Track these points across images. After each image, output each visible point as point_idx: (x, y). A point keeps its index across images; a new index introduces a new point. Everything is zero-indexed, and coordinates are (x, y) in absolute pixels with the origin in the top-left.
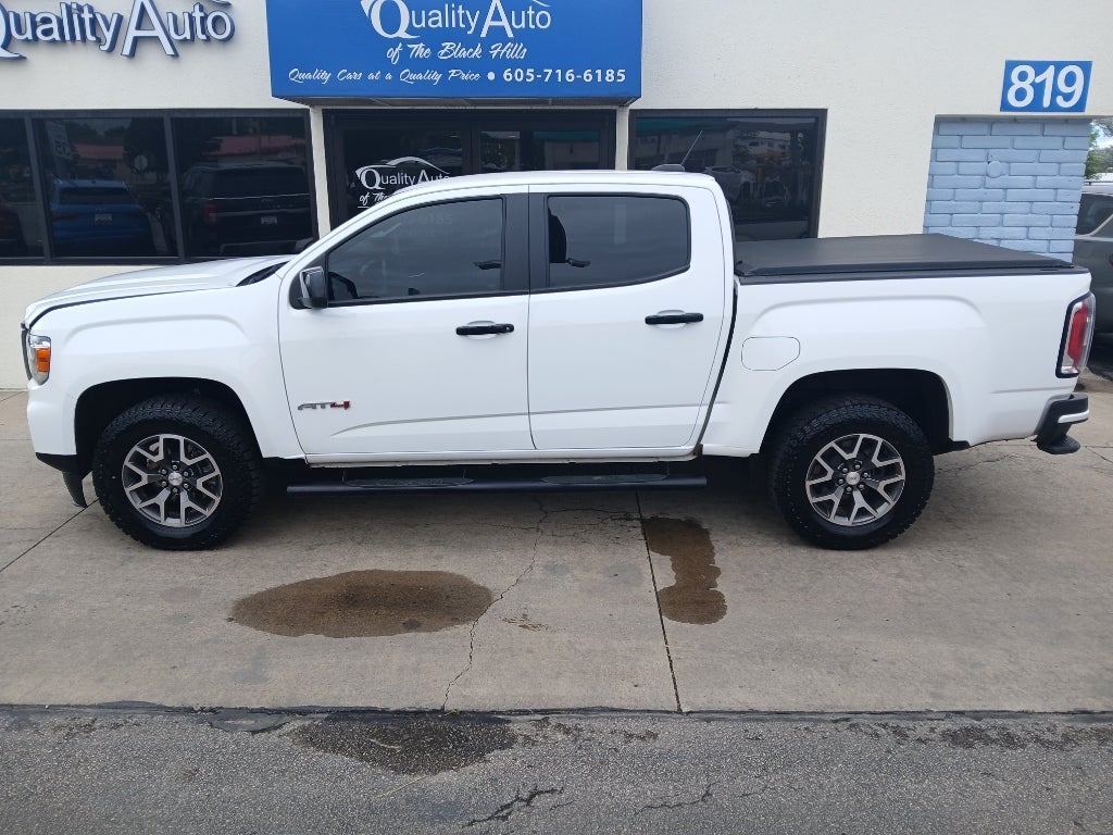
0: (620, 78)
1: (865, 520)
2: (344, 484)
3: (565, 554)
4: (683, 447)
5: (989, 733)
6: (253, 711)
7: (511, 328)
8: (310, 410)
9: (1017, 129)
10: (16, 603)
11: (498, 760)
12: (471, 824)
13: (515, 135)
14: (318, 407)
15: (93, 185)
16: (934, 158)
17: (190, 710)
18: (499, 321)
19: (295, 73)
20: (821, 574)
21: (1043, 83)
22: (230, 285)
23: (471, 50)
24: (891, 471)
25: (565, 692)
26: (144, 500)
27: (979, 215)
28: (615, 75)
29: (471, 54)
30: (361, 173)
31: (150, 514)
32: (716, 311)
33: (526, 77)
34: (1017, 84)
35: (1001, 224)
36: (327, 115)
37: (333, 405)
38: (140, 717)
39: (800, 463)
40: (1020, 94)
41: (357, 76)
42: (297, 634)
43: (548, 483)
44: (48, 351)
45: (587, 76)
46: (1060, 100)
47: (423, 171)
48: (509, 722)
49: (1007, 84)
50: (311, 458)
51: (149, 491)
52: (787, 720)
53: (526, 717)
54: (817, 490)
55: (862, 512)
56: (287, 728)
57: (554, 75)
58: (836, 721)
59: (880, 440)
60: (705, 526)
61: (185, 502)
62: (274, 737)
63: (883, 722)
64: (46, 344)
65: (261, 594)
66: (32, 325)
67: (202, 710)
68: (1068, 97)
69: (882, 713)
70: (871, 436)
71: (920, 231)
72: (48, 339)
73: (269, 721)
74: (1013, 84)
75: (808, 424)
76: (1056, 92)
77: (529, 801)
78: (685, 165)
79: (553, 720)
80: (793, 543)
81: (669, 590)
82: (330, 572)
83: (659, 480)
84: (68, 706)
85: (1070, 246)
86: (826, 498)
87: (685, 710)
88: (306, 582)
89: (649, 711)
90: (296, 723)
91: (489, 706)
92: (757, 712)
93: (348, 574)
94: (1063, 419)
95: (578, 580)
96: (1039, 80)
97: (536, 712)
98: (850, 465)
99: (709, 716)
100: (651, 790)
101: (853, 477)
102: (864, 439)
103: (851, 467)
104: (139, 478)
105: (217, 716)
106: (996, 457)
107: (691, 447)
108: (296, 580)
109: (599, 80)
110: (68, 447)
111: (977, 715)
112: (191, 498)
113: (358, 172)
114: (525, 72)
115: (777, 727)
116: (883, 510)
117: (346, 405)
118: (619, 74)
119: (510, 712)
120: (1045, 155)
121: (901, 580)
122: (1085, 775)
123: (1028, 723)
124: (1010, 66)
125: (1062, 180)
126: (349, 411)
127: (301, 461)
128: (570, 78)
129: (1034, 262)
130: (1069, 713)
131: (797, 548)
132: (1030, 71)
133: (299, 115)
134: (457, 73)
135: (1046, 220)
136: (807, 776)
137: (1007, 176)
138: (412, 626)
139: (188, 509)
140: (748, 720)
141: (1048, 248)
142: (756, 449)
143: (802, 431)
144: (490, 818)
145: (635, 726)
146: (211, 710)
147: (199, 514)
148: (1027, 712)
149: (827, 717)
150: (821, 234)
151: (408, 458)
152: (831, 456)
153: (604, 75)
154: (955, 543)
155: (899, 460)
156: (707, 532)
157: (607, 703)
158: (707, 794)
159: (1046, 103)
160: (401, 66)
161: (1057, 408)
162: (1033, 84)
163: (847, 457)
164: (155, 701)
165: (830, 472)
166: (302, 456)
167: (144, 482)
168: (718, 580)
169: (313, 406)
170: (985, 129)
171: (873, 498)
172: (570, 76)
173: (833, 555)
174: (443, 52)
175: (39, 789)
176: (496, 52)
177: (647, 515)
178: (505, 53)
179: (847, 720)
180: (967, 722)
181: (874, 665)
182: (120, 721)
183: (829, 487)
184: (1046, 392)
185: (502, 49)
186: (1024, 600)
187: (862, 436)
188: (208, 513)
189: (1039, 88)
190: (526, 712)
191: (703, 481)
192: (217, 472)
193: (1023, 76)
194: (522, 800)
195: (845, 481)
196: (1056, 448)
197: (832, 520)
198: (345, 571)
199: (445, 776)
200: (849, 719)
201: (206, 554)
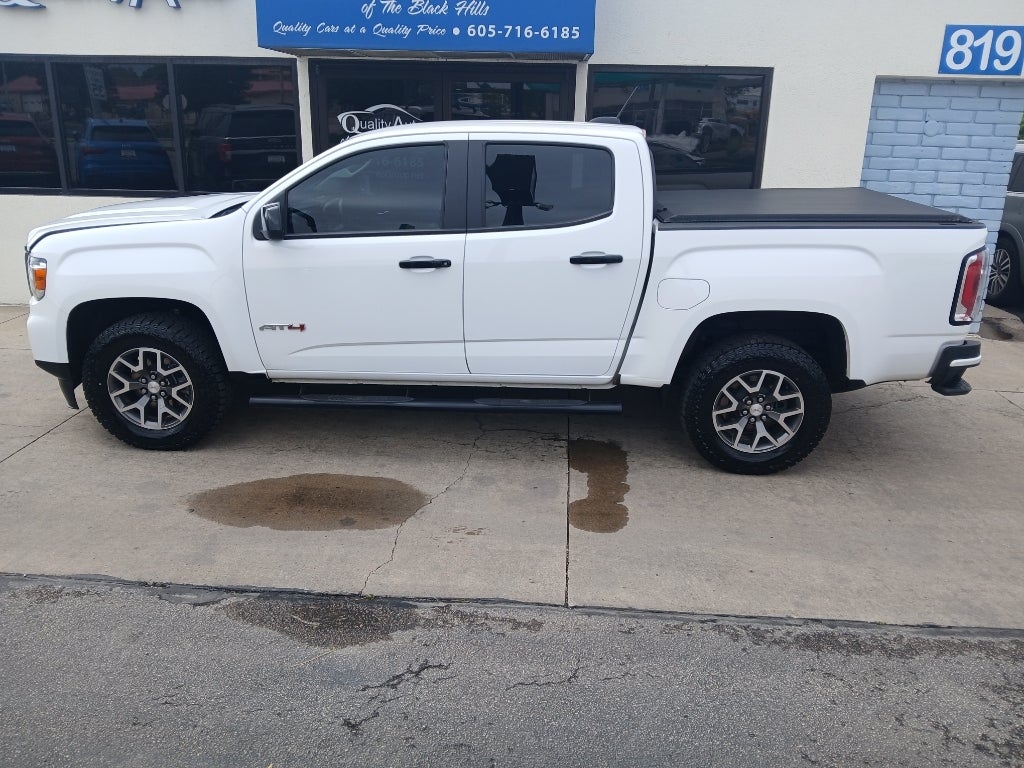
0: (575, 35)
1: (766, 448)
2: (299, 398)
3: (495, 469)
4: (603, 377)
5: (840, 639)
6: (198, 588)
7: (448, 264)
8: (270, 331)
9: (955, 91)
10: (12, 489)
11: (400, 637)
12: (364, 690)
13: (507, 86)
14: (277, 328)
15: (119, 124)
16: (874, 117)
17: (145, 584)
18: (438, 256)
19: (279, 25)
20: (719, 493)
21: (981, 47)
22: (204, 217)
23: (438, 6)
24: (792, 404)
25: (469, 585)
26: (126, 405)
27: (915, 172)
28: (570, 32)
29: (438, 10)
30: (342, 118)
31: (132, 417)
32: (634, 253)
33: (488, 32)
34: (956, 48)
35: (936, 180)
36: (312, 64)
37: (290, 327)
38: (102, 588)
39: (708, 394)
40: (959, 58)
41: (334, 29)
42: (246, 526)
43: (480, 404)
44: (45, 271)
45: (544, 32)
46: (997, 64)
47: (398, 118)
48: (416, 607)
49: (946, 47)
50: (272, 374)
51: (131, 397)
52: (661, 618)
53: (433, 604)
54: (723, 420)
55: (764, 441)
56: (223, 603)
57: (514, 31)
58: (703, 622)
59: (782, 377)
60: (624, 448)
61: (162, 408)
62: (210, 610)
63: (745, 624)
64: (42, 265)
65: (222, 489)
66: (32, 247)
67: (155, 584)
68: (1005, 61)
69: (746, 617)
70: (773, 373)
71: (857, 184)
72: (44, 261)
73: (209, 596)
74: (952, 48)
75: (716, 359)
76: (993, 55)
77: (417, 674)
78: (620, 118)
79: (454, 607)
80: (701, 467)
81: (579, 503)
82: (285, 474)
83: (580, 406)
84: (42, 575)
85: (1001, 203)
86: (730, 427)
87: (571, 604)
88: (262, 482)
89: (538, 604)
90: (233, 599)
91: (401, 593)
92: (634, 609)
93: (299, 476)
94: (955, 363)
95: (501, 491)
96: (977, 43)
97: (441, 600)
98: (754, 397)
99: (591, 611)
100: (525, 671)
101: (756, 409)
102: (767, 375)
103: (754, 400)
104: (122, 386)
105: (165, 589)
106: (909, 397)
107: (609, 377)
108: (253, 480)
109: (555, 36)
110: (62, 356)
111: (832, 623)
112: (167, 405)
113: (340, 117)
114: (487, 28)
115: (648, 623)
116: (783, 439)
117: (302, 328)
118: (574, 32)
119: (418, 599)
120: (981, 116)
121: (793, 504)
122: (917, 679)
123: (878, 632)
124: (950, 30)
125: (996, 140)
126: (303, 333)
127: (262, 376)
128: (528, 34)
129: (936, 217)
130: (918, 626)
131: (704, 471)
132: (969, 35)
133: (287, 64)
134: (425, 28)
135: (979, 177)
136: (665, 667)
137: (943, 136)
138: (348, 523)
139: (165, 415)
140: (625, 616)
141: (980, 205)
142: (668, 381)
143: (710, 365)
144: (381, 686)
145: (525, 616)
146: (163, 585)
147: (174, 419)
148: (879, 624)
149: (696, 618)
150: (764, 185)
151: (358, 377)
152: (736, 390)
153: (560, 32)
154: (850, 472)
155: (799, 395)
156: (625, 454)
157: (504, 596)
158: (574, 676)
159: (983, 66)
160: (375, 20)
161: (949, 353)
162: (971, 48)
163: (751, 390)
164: (117, 575)
165: (735, 404)
166: (264, 371)
167: (127, 388)
168: (626, 496)
169: (273, 328)
170: (923, 90)
171: (775, 429)
172: (528, 32)
173: (735, 479)
174: (412, 8)
175: (8, 642)
176: (460, 9)
177: (574, 437)
178: (470, 10)
179: (714, 621)
180: (822, 629)
181: (751, 575)
182: (83, 591)
183: (733, 417)
184: (940, 338)
185: (467, 6)
186: (903, 526)
187: (765, 372)
188: (182, 418)
189: (977, 52)
190: (433, 600)
191: (618, 408)
192: (189, 383)
193: (962, 40)
194: (412, 672)
195: (749, 412)
196: (948, 390)
197: (735, 446)
198: (297, 473)
199: (351, 650)
200: (715, 621)
201: (181, 454)
